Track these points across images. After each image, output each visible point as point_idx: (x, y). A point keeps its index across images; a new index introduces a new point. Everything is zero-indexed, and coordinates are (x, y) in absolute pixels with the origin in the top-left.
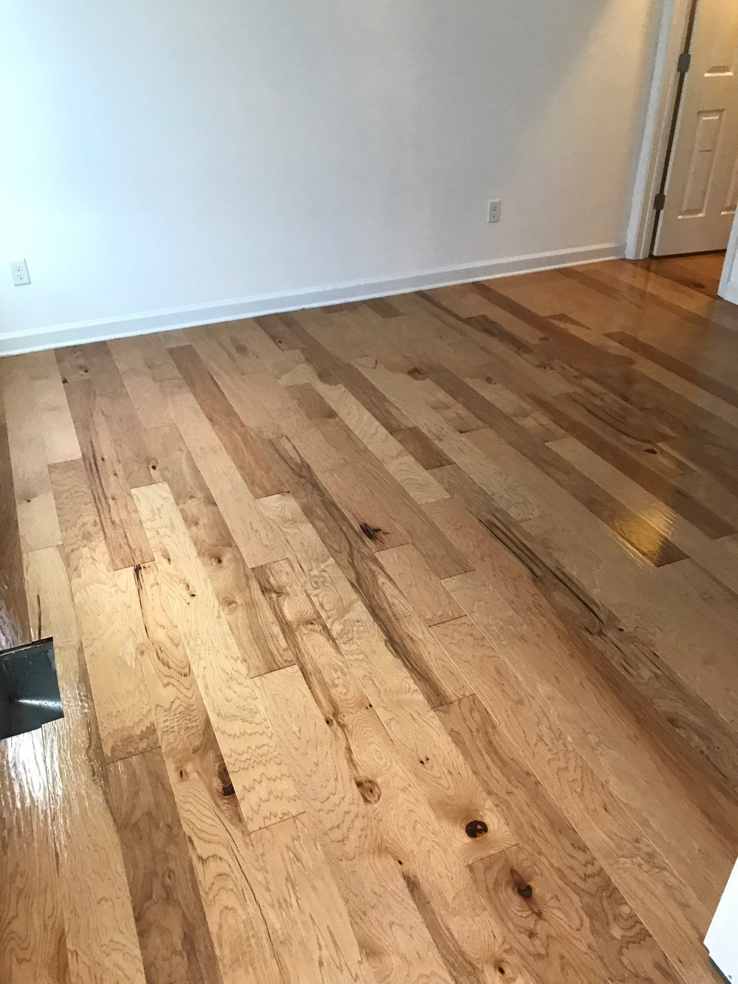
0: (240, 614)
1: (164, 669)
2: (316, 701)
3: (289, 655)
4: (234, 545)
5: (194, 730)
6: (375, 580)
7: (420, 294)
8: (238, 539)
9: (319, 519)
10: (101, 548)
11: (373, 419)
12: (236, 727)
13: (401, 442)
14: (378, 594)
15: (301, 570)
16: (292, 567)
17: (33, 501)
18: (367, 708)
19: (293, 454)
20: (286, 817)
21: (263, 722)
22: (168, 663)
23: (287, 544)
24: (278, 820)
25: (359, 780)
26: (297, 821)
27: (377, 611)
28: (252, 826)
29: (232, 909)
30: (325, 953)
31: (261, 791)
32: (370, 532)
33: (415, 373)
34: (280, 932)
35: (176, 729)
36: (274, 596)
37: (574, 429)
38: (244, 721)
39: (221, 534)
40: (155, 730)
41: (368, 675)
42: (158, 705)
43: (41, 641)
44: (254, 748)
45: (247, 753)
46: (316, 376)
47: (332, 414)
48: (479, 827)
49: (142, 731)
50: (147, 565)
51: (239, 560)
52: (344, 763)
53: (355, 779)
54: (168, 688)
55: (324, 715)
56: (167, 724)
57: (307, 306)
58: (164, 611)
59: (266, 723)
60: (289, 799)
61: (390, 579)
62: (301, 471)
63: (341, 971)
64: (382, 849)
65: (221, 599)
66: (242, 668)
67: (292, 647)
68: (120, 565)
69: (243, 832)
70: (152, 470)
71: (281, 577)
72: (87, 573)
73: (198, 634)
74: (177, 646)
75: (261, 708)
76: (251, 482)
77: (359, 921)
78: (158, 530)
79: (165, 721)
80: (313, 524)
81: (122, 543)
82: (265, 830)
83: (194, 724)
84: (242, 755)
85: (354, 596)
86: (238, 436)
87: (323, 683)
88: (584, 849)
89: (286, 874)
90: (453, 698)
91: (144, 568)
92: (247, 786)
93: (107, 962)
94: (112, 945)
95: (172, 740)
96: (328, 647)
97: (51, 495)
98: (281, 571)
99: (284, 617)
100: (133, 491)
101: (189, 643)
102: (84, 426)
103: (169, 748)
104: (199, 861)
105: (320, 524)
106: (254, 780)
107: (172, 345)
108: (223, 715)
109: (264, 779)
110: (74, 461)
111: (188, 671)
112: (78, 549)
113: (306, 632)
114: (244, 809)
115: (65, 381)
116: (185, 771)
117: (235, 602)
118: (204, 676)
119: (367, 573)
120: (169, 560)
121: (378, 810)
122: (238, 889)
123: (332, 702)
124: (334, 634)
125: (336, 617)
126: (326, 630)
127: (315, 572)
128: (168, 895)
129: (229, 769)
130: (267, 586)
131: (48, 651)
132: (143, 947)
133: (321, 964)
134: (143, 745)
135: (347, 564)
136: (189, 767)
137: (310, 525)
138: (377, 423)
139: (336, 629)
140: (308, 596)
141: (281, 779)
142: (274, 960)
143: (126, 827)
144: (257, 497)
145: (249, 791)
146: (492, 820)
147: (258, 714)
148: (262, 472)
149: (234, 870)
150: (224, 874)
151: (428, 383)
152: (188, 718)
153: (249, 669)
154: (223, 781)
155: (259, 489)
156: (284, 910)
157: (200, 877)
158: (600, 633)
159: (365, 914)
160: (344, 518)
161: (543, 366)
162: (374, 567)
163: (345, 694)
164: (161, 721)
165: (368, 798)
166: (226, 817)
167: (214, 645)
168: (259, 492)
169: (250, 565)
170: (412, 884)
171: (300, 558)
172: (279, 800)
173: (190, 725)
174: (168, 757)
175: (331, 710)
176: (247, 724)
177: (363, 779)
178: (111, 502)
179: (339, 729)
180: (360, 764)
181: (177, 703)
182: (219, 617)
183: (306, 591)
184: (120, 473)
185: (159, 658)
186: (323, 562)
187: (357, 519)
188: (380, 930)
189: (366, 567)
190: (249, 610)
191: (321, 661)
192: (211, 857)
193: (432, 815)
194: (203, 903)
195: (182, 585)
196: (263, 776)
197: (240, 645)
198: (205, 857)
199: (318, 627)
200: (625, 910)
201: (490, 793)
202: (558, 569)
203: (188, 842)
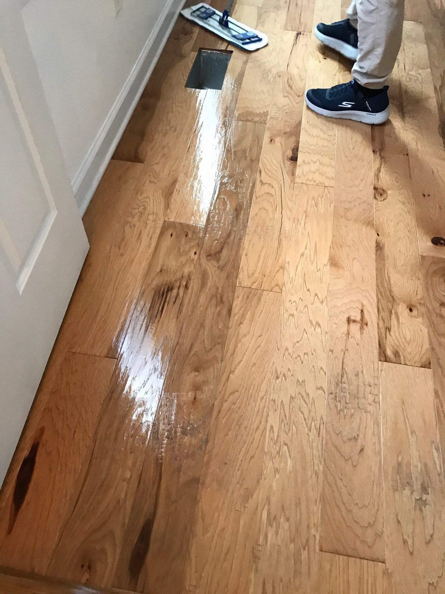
1: (288, 89)
2: (372, 138)
5: (290, 124)
10: (284, 16)
12: (315, 132)
15: (403, 68)
18: (404, 155)
20: (320, 185)
21: (333, 136)
22: (292, 86)
23: (403, 51)
24: (315, 184)
28: (297, 180)
29: (267, 210)
30: (307, 252)
31: (314, 167)
34: (287, 232)
38: (322, 130)
40: (267, 115)
43: (225, 51)
45: (315, 146)
48: (442, 241)
49: (260, 112)
50: (306, 34)
52: (372, 175)
53: (374, 185)
54: (285, 98)
55: (373, 147)
56: (276, 115)
58: (303, 61)
60: (327, 177)
62: (438, 13)
64: (371, 223)
68: (289, 28)
69: (291, 181)
72: (269, 25)
73: (317, 79)
74: (302, 80)
78: (322, 17)
81: (297, 17)
82: (304, 185)
83: (292, 121)
84: (311, 146)
85: (433, 94)
89: (305, 209)
91: (303, 35)
95: (275, 123)
101: (309, 81)
103: (271, 126)
104: (260, 182)
108: (311, 123)
111: (301, 95)
112: (269, 12)
114: (298, 171)
116: (274, 140)
121: (380, 205)
122: (274, 203)
123: (382, 143)
124: (405, 110)
125: (412, 101)
126: (401, 106)
127: (412, 73)
129: (300, 149)
134: (257, 119)
136: (278, 140)
139: (408, 108)
140: (400, 84)
141: (328, 167)
142: (277, 242)
145: (306, 164)
147: (332, 131)
148: (409, 6)
149: (277, 195)
150: (271, 194)
152: (289, 116)
154: (293, 153)
156: (295, 224)
157: (257, 189)
163: (394, 142)
164: (273, 112)
165: (377, 197)
166: (286, 170)
170: (379, 247)
171: (407, 61)
172: (321, 175)
173: (288, 120)
174: (268, 130)
175: (380, 147)
176: (323, 133)
177: (379, 187)
179: (379, 157)
180: (382, 180)
181: (287, 107)
182: (335, 75)
183: (400, 81)
185: (288, 82)
186: (422, 69)
188: (346, 258)
192: (267, 183)
193: (414, 223)
194: (253, 201)
195: (321, 51)
196: (318, 161)
199: (397, 103)
203: (258, 172)
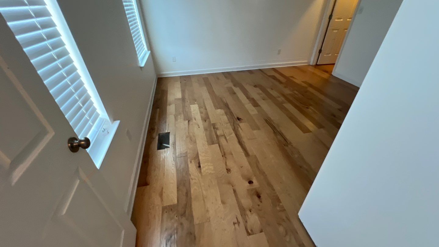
0: (208, 133)
2: (221, 152)
3: (217, 142)
5: (195, 154)
6: (238, 129)
7: (260, 70)
8: (210, 117)
10: (182, 116)
12: (203, 155)
13: (249, 101)
14: (238, 132)
15: (222, 125)
16: (220, 124)
17: (171, 105)
18: (231, 155)
19: (225, 101)
22: (192, 140)
23: (220, 119)
24: (209, 174)
26: (213, 175)
27: (237, 135)
28: (203, 174)
29: (196, 189)
30: (214, 201)
31: (206, 168)
32: (239, 119)
33: (255, 86)
35: (191, 153)
36: (216, 129)
37: (290, 101)
39: (207, 116)
40: (187, 153)
43: (168, 133)
45: (205, 160)
46: (233, 85)
47: (235, 93)
48: (251, 182)
49: (184, 152)
50: (191, 120)
51: (210, 122)
52: (224, 165)
53: (226, 168)
55: (222, 154)
57: (233, 71)
58: (193, 130)
59: (210, 155)
60: (212, 170)
61: (241, 129)
62: (226, 104)
63: (216, 205)
64: (229, 183)
65: (205, 129)
66: (206, 143)
67: (218, 140)
68: (185, 120)
69: (201, 175)
70: (195, 102)
71: (218, 126)
72: (179, 121)
73: (199, 135)
74: (194, 137)
75: (209, 151)
76: (215, 106)
77: (222, 197)
78: (195, 114)
79: (189, 151)
80: (227, 116)
81: (187, 115)
82: (206, 176)
83: (195, 152)
85: (233, 132)
86: (214, 96)
87: (223, 148)
88: (274, 190)
89: (208, 185)
90: (251, 155)
94: (172, 192)
95: (190, 155)
96: (225, 141)
97: (174, 105)
99: (217, 134)
100: (191, 105)
101: (197, 136)
102: (183, 92)
104: (191, 179)
105: (228, 116)
106: (205, 165)
107: (203, 77)
108: (201, 152)
110: (180, 98)
111: (196, 142)
112: (178, 116)
113: (221, 137)
114: (202, 171)
115: (181, 82)
117: (207, 130)
118: (199, 143)
120: (195, 120)
121: (230, 175)
122: (198, 186)
123: (224, 152)
124: (227, 139)
125: (228, 135)
126: (225, 138)
127: (225, 126)
128: (184, 185)
129: (200, 162)
130: (215, 127)
131: (169, 135)
132: (178, 193)
133: (212, 203)
134: (184, 155)
135: (232, 125)
136: (193, 161)
137: (226, 116)
138: (245, 96)
139: (228, 138)
140: (223, 130)
141: (211, 166)
142: (203, 201)
143: (178, 171)
144: (216, 109)
145: (204, 167)
146: (255, 181)
147: (208, 153)
148: (218, 104)
149: (198, 182)
150: (196, 183)
151: (258, 89)
153: (208, 143)
154: (199, 165)
155: (217, 108)
156: (207, 191)
157: (191, 182)
158: (287, 146)
159: (223, 195)
160: (234, 115)
161: (285, 87)
163: (227, 151)
165: (228, 172)
166: (198, 171)
167: (202, 138)
169: (212, 122)
170: (235, 191)
171: (222, 122)
172: (210, 170)
174: (189, 158)
175: (224, 154)
177: (228, 169)
178: (186, 107)
179: (225, 158)
180: (228, 166)
181: (192, 148)
182: (204, 132)
184: (189, 102)
185: (190, 139)
186: (227, 124)
187: (236, 116)
188: (226, 199)
189: (237, 126)
190: (210, 132)
191: (223, 144)
193: (241, 178)
194: (191, 187)
195: (197, 125)
196: (207, 165)
197: (207, 138)
198: (193, 179)
199: (224, 137)
200: (281, 204)
201: (255, 175)
202: (280, 131)
203: (190, 175)
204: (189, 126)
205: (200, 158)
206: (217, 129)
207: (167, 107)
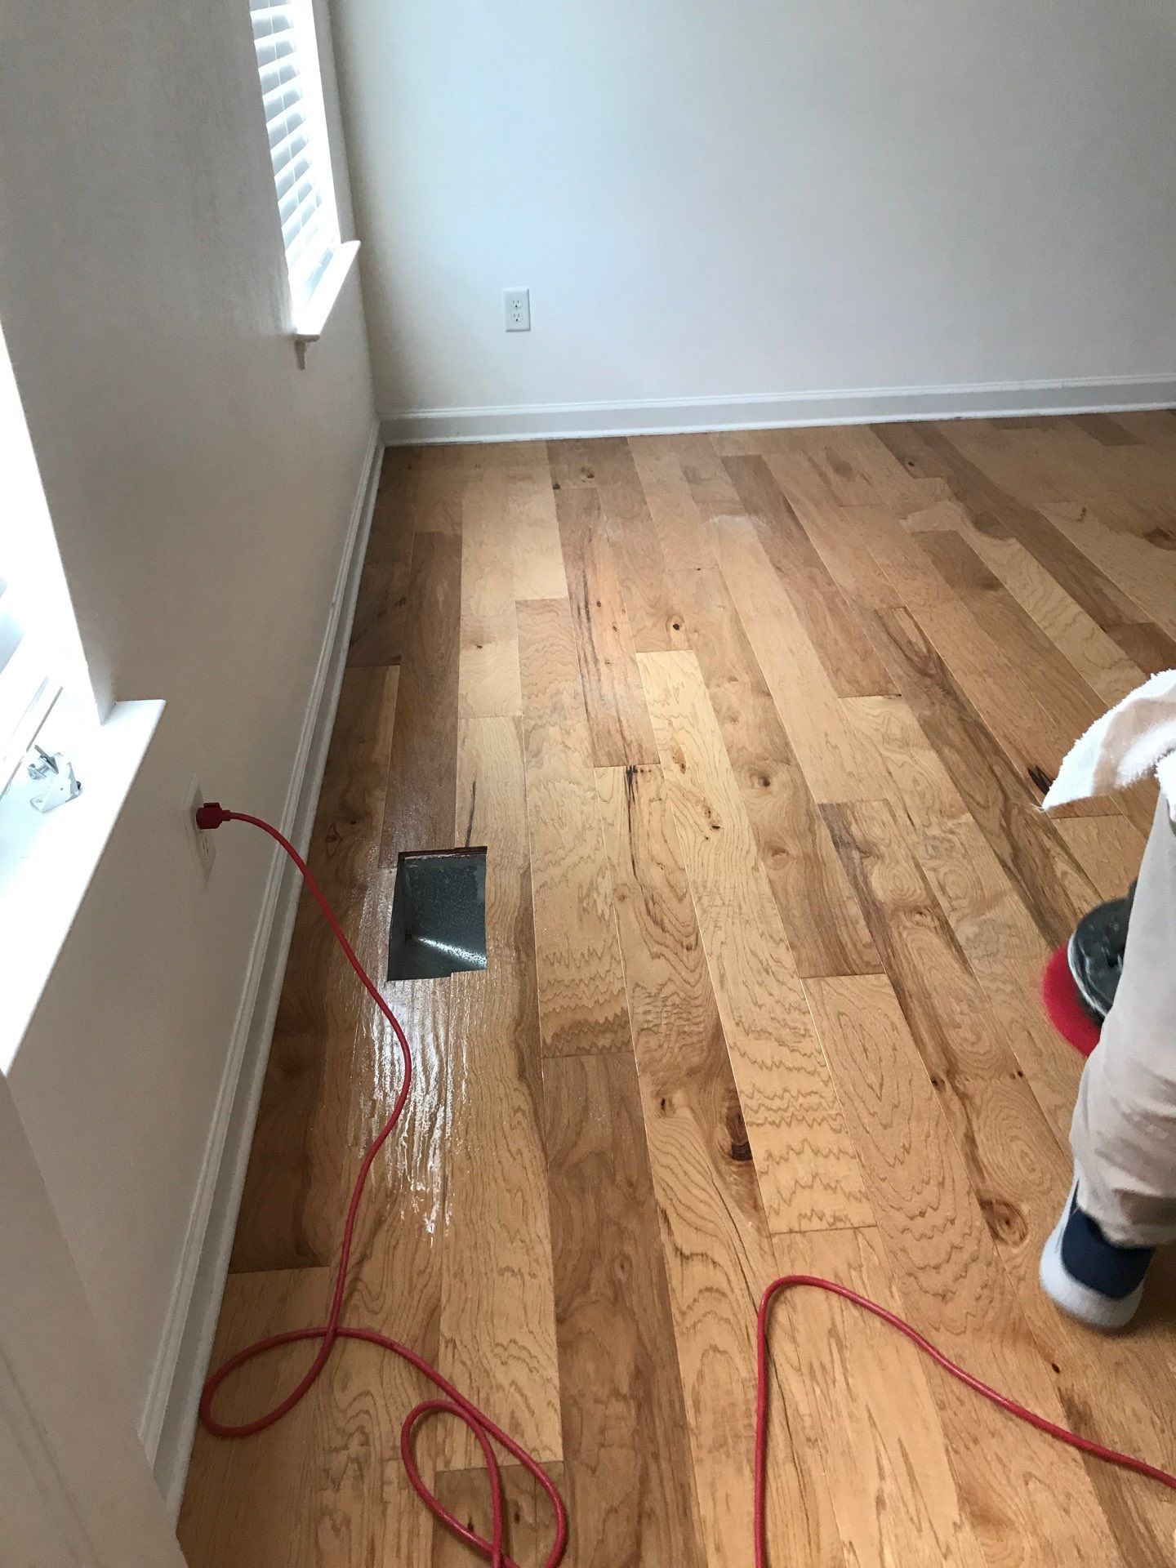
0: (793, 874)
1: (655, 931)
2: (915, 1040)
3: (872, 955)
4: (793, 763)
5: (695, 1039)
6: (1048, 866)
8: (801, 754)
9: (952, 746)
10: (580, 731)
11: (1070, 600)
12: (765, 1050)
13: (1119, 643)
14: (1051, 888)
15: (909, 822)
16: (894, 816)
17: (484, 646)
18: (1013, 1077)
19: (915, 637)
20: (840, 1225)
21: (816, 1053)
22: (662, 920)
23: (889, 778)
24: (824, 1225)
25: (986, 1197)
26: (860, 1238)
27: (1048, 917)
28: (776, 1224)
29: (724, 1352)
30: (889, 1487)
31: (802, 1168)
33: (1158, 537)
34: (808, 1421)
35: (663, 1028)
36: (856, 854)
38: (781, 1043)
39: (772, 742)
40: (627, 1023)
41: (1020, 1020)
42: (637, 985)
43: (467, 850)
44: (794, 1093)
45: (782, 1098)
46: (970, 525)
47: (992, 584)
49: (606, 1018)
50: (646, 768)
51: (800, 788)
52: (959, 1161)
53: (978, 1192)
54: (657, 960)
55: (929, 1068)
56: (649, 1017)
57: (964, 414)
58: (666, 841)
59: (820, 1058)
60: (849, 1196)
61: (1079, 868)
62: (926, 665)
63: (919, 1530)
64: (1019, 1332)
65: (762, 842)
66: (788, 959)
67: (881, 946)
68: (604, 760)
69: (759, 1230)
70: (672, 629)
71: (872, 827)
72: (552, 762)
73: (718, 890)
74: (680, 900)
75: (815, 1032)
76: (835, 671)
77: (962, 1449)
78: (672, 719)
79: (647, 1012)
80: (939, 752)
81: (613, 729)
82: (798, 1237)
83: (695, 1028)
84: (773, 1099)
85: (1005, 883)
86: (820, 598)
87: (932, 1014)
89: (829, 1325)
91: (642, 771)
92: (776, 1153)
93: (500, 1376)
94: (514, 1350)
95: (654, 1043)
96: (947, 958)
97: (515, 643)
98: (873, 818)
99: (870, 892)
100: (639, 656)
101: (700, 899)
102: (578, 552)
103: (647, 1057)
104: (676, 1256)
105: (952, 756)
106: (790, 1148)
107: (730, 452)
108: (747, 1026)
109: (807, 1150)
110: (555, 600)
111: (694, 943)
112: (543, 726)
113: (908, 924)
114: (766, 1190)
115: (556, 487)
116: (671, 1102)
117: (784, 851)
118: (720, 957)
119: (1035, 852)
120: (683, 766)
121: (1018, 1261)
122: (738, 1323)
123: (945, 1050)
124: (961, 938)
125: (967, 911)
126: (946, 930)
127: (935, 831)
128: (616, 1298)
129: (747, 1117)
130: (846, 838)
131: (474, 868)
132: (564, 1368)
133: (880, 1502)
134: (605, 1041)
135: (996, 828)
136: (678, 1097)
137: (933, 754)
138: (1075, 608)
139: (965, 932)
140: (918, 866)
141: (838, 1158)
142: (792, 1465)
143: (560, 1166)
144: (842, 694)
145: (778, 1163)
147: (808, 1039)
148: (857, 659)
149: (737, 1290)
150: (718, 1291)
152: (684, 1015)
153: (799, 963)
154: (733, 1135)
155: (850, 684)
156: (818, 1383)
157: (675, 1283)
159: (976, 1441)
160: (998, 751)
162: (1048, 843)
163: (973, 1044)
164: (639, 1010)
165: (1001, 1233)
166: (732, 1196)
167: (744, 911)
168: (847, 687)
169: (818, 797)
170: (1077, 1413)
171: (908, 802)
172: (830, 1191)
173: (686, 1029)
174: (644, 1071)
175: (944, 1065)
176: (786, 1050)
177: (993, 1198)
178: (603, 667)
179: (956, 1098)
180: (989, 1168)
181: (671, 988)
182: (755, 868)
183: (914, 858)
184: (623, 628)
185: (649, 912)
186: (952, 817)
187: (1024, 759)
188: (1004, 1482)
189: (1033, 841)
190: (808, 870)
191: (932, 980)
192: (697, 1254)
194: (676, 1329)
195: (699, 809)
196: (806, 1146)
197: (787, 920)
198: (687, 1252)
199: (932, 922)
203: (661, 1221)
204: (635, 807)
205: (743, 1077)
206: (868, 851)
207: (458, 657)
